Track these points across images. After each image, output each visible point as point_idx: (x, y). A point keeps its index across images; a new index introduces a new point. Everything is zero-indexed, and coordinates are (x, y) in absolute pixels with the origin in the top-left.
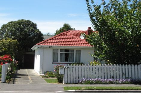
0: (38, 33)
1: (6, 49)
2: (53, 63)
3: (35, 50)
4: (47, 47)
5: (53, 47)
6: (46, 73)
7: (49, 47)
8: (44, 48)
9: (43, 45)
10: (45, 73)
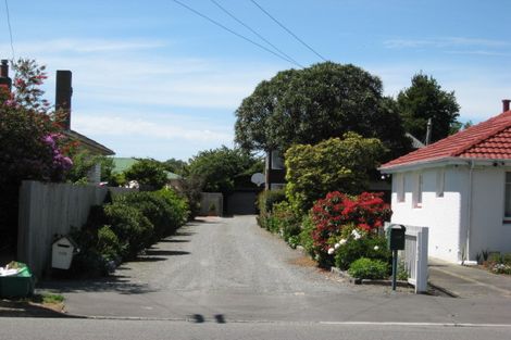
0: (390, 111)
1: (349, 171)
2: (505, 222)
3: (391, 175)
4: (486, 164)
5: (507, 164)
6: (482, 257)
7: (495, 165)
8: (478, 168)
9: (474, 156)
10: (478, 259)
